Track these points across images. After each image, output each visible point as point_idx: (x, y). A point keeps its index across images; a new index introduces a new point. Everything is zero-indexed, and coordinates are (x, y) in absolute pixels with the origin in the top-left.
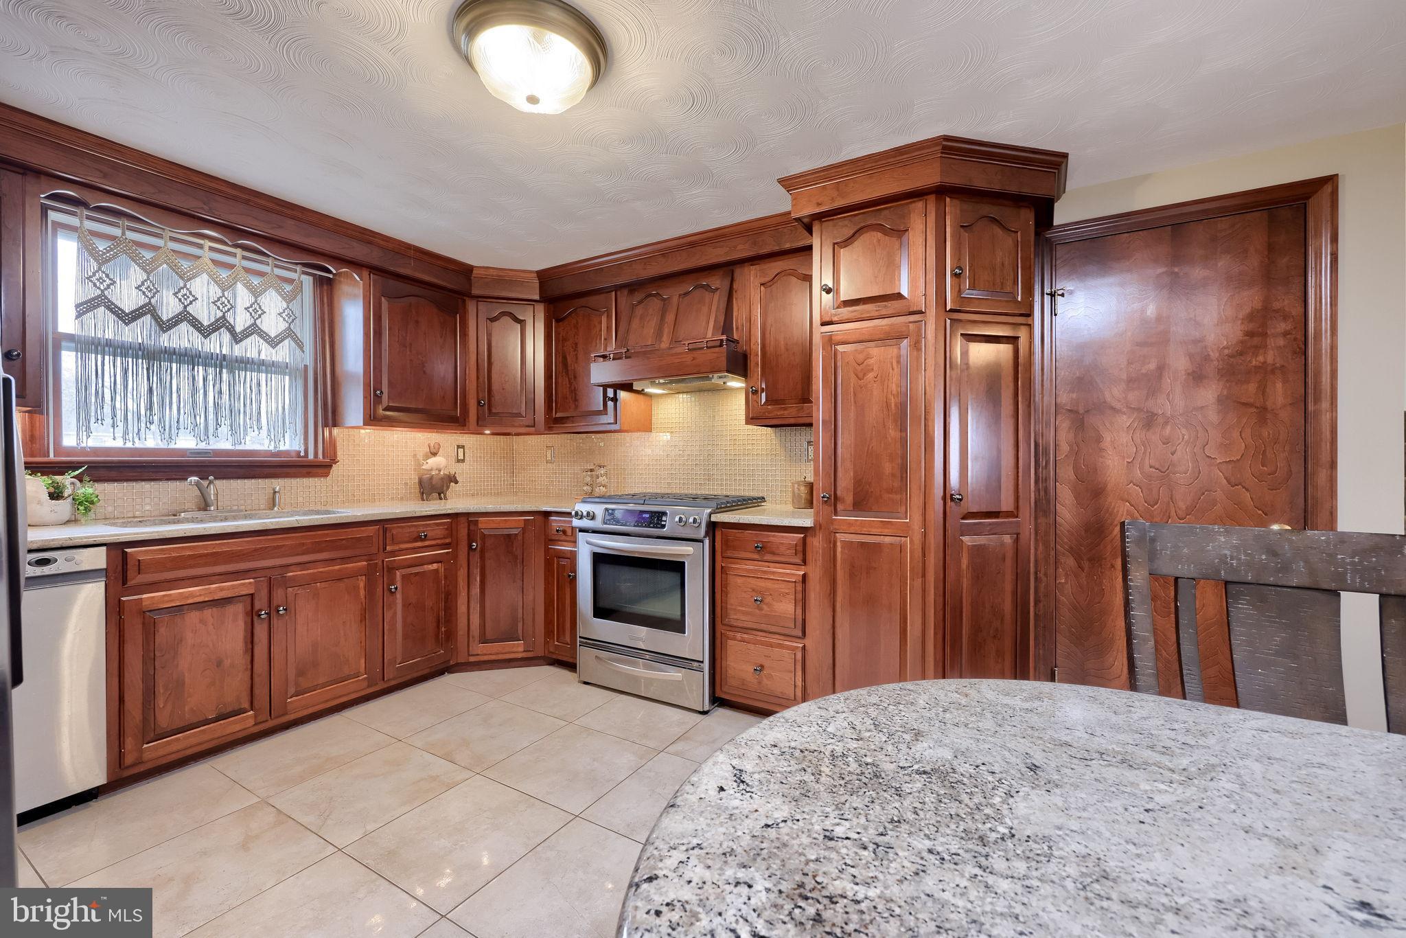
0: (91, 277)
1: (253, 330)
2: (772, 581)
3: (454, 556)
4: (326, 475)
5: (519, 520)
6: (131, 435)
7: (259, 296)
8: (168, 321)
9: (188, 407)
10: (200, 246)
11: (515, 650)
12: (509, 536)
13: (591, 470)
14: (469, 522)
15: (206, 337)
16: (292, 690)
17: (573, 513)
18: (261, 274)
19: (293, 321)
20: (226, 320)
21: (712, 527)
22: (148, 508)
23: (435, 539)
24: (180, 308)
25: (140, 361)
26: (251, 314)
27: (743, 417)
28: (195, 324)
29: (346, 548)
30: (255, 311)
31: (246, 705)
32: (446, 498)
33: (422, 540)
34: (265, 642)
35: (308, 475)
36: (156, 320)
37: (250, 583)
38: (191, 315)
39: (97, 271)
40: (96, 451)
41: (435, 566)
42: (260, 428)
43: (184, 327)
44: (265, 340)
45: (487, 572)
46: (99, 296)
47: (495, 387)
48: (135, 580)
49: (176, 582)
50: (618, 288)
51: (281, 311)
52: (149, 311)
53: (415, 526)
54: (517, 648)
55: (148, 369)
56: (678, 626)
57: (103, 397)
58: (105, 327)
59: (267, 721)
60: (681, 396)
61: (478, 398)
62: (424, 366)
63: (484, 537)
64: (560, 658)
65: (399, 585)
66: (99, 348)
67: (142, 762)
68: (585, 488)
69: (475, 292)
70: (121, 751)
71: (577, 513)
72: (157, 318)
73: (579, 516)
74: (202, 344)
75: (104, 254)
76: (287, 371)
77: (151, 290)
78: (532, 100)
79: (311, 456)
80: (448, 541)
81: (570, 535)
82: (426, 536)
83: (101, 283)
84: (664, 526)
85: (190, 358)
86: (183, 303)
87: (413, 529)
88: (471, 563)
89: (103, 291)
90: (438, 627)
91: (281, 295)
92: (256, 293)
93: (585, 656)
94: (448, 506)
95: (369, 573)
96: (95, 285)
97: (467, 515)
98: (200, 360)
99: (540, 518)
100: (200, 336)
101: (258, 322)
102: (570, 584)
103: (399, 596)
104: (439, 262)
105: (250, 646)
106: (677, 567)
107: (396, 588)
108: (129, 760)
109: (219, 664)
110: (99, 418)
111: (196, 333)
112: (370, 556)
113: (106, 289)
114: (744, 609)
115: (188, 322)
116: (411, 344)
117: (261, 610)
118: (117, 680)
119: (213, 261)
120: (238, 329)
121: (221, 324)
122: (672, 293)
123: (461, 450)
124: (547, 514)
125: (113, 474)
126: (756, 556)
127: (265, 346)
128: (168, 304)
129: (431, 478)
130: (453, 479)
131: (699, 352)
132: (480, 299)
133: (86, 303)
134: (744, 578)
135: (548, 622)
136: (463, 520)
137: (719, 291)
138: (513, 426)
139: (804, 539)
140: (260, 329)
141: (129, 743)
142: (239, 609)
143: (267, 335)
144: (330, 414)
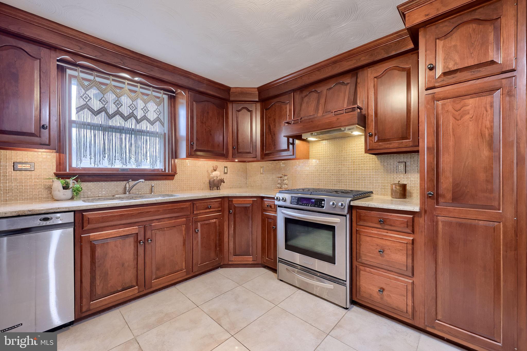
0: (82, 96)
1: (145, 118)
2: (390, 242)
3: (223, 216)
4: (173, 179)
5: (250, 200)
6: (97, 163)
7: (147, 103)
8: (112, 114)
9: (119, 151)
10: (124, 83)
11: (248, 260)
12: (246, 207)
13: (281, 177)
14: (229, 201)
15: (126, 121)
16: (154, 277)
17: (276, 198)
18: (147, 95)
19: (160, 114)
20: (134, 114)
21: (351, 208)
22: (104, 193)
23: (215, 208)
24: (116, 109)
25: (100, 132)
26: (144, 111)
27: (363, 150)
28: (122, 115)
29: (177, 212)
30: (145, 110)
31: (135, 284)
32: (220, 189)
33: (209, 209)
34: (143, 255)
35: (166, 179)
36: (107, 114)
37: (136, 228)
38: (120, 112)
39: (84, 94)
40: (84, 169)
41: (214, 220)
42: (147, 159)
43: (118, 117)
44: (149, 122)
45: (237, 224)
46: (85, 104)
47: (240, 140)
48: (87, 227)
49: (105, 228)
50: (294, 91)
51: (155, 110)
52: (104, 110)
53: (207, 202)
54: (249, 259)
55: (103, 135)
56: (331, 260)
57: (86, 146)
58: (87, 117)
59: (144, 291)
60: (324, 141)
61: (232, 145)
62: (210, 132)
63: (235, 207)
64: (268, 265)
65: (199, 229)
66: (85, 126)
67: (90, 310)
68: (278, 185)
69: (232, 99)
70: (81, 305)
71: (277, 198)
72: (107, 113)
73: (278, 199)
74: (125, 124)
75: (87, 86)
76: (157, 135)
77: (105, 101)
79: (167, 171)
80: (220, 209)
81: (274, 208)
82: (210, 207)
83: (86, 99)
84: (323, 207)
85: (120, 130)
86: (117, 107)
87: (205, 204)
88: (230, 220)
89: (86, 102)
90: (216, 248)
91: (155, 103)
92: (146, 102)
93: (281, 267)
94: (221, 194)
95: (187, 224)
96: (83, 99)
97: (228, 197)
98: (124, 131)
99: (259, 199)
100: (124, 121)
101: (146, 115)
102: (274, 231)
103: (199, 234)
104: (217, 86)
105: (136, 257)
106: (331, 228)
107: (198, 231)
108: (84, 309)
109: (123, 265)
110: (85, 155)
111: (122, 119)
112: (187, 216)
113: (88, 101)
114: (371, 255)
115: (119, 115)
116: (205, 123)
117: (141, 240)
118: (80, 272)
119: (129, 90)
120: (139, 118)
121: (132, 115)
122: (323, 89)
123: (226, 169)
124: (263, 198)
125: (90, 178)
126: (379, 226)
127: (149, 125)
128: (112, 107)
129: (214, 180)
130: (222, 181)
131: (342, 115)
132: (233, 102)
133: (80, 107)
134: (371, 238)
135: (263, 248)
136: (226, 199)
137: (349, 85)
138: (247, 158)
139: (413, 219)
140: (147, 118)
141: (84, 301)
142: (131, 240)
143: (150, 120)
144: (174, 154)
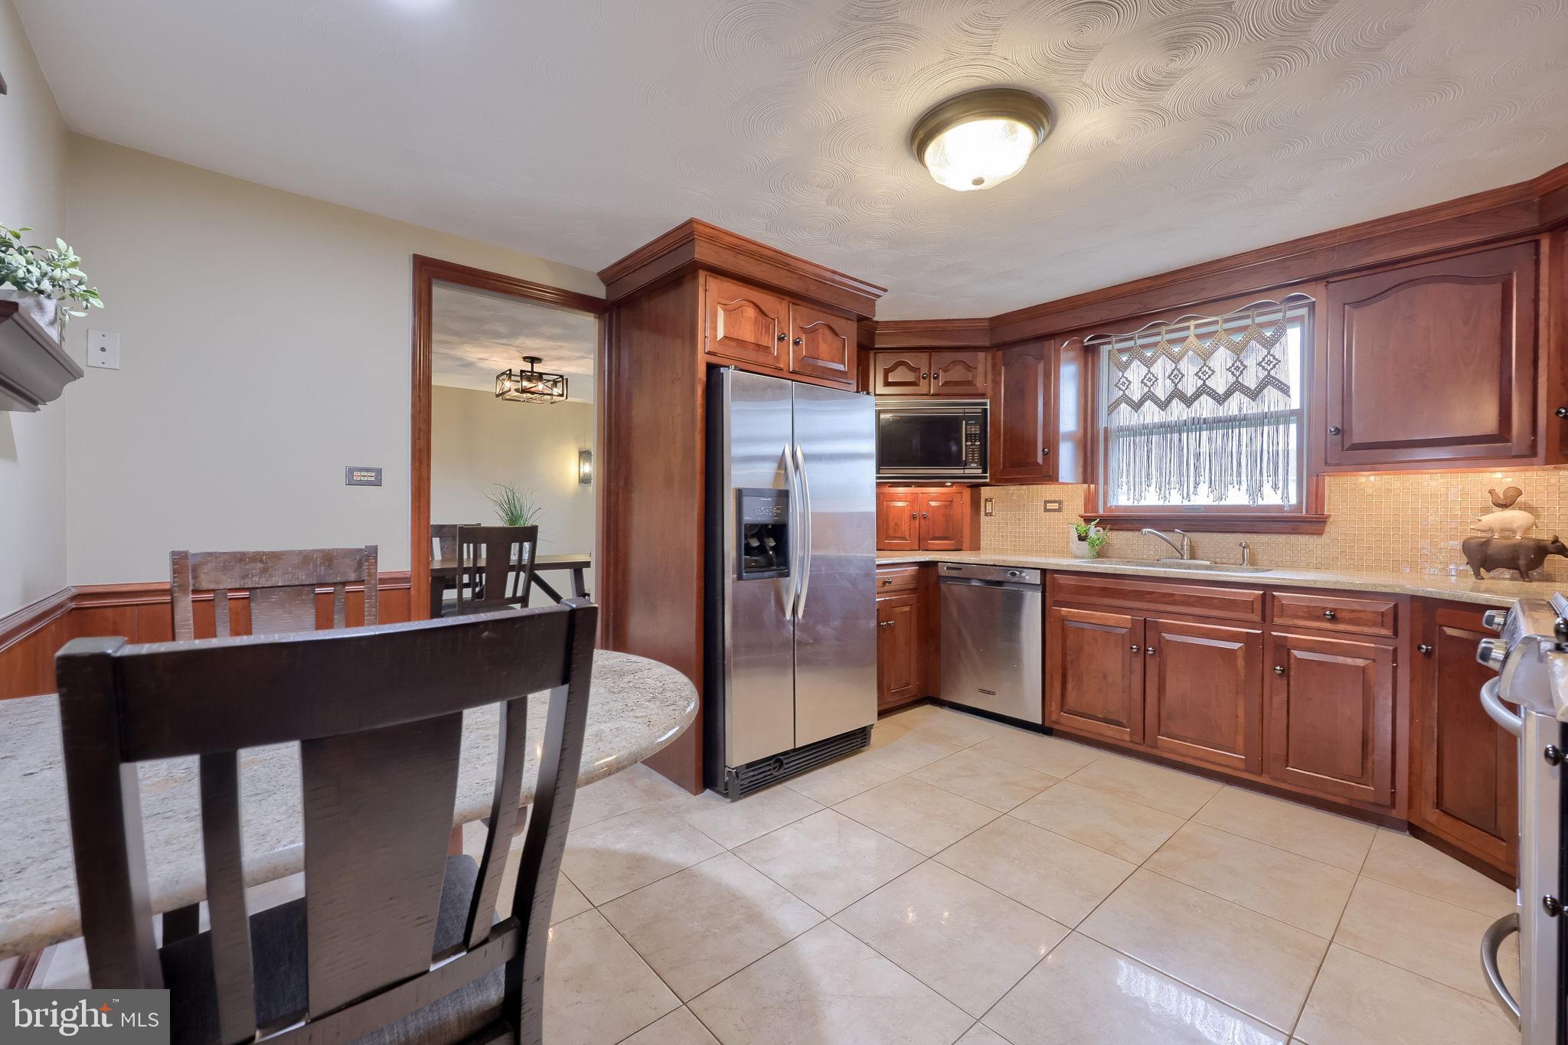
0: (1117, 383)
1: (1236, 387)
4: (1320, 533)
7: (1240, 352)
8: (1165, 400)
11: (1491, 851)
18: (1242, 330)
24: (1172, 388)
26: (1233, 373)
30: (1237, 368)
31: (1125, 721)
33: (1331, 622)
34: (1140, 674)
35: (1295, 532)
36: (1156, 403)
39: (1121, 378)
41: (1358, 662)
44: (1246, 394)
46: (1122, 396)
48: (1058, 597)
49: (1080, 605)
52: (1149, 397)
59: (1141, 744)
69: (1546, 220)
75: (1125, 363)
77: (1151, 380)
78: (979, 181)
79: (1305, 511)
82: (1333, 616)
89: (1124, 391)
91: (1261, 344)
96: (1119, 388)
113: (1126, 389)
120: (1220, 391)
121: (1203, 391)
127: (1245, 400)
130: (1549, 548)
133: (1114, 403)
140: (1241, 385)
141: (1054, 706)
143: (1248, 388)
